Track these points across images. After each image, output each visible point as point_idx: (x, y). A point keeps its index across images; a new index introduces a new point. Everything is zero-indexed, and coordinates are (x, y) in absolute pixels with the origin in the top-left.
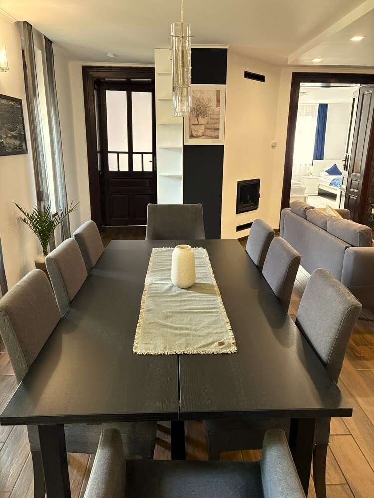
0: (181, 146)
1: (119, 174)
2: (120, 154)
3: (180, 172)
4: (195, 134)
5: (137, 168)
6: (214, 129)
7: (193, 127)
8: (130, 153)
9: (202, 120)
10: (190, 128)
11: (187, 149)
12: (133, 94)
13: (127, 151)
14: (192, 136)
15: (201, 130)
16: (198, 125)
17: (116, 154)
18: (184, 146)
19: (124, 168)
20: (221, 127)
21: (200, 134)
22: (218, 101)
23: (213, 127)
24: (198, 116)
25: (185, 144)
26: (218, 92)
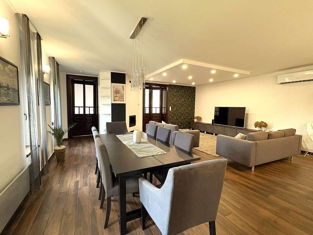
0: (110, 104)
1: (79, 115)
2: (80, 108)
3: (110, 112)
5: (87, 112)
6: (122, 98)
8: (84, 107)
9: (118, 95)
10: (114, 98)
11: (113, 105)
12: (86, 85)
13: (83, 106)
14: (114, 100)
15: (117, 98)
17: (78, 108)
18: (112, 104)
19: (82, 112)
20: (124, 97)
21: (117, 100)
22: (123, 89)
23: (121, 97)
24: (116, 94)
26: (123, 86)
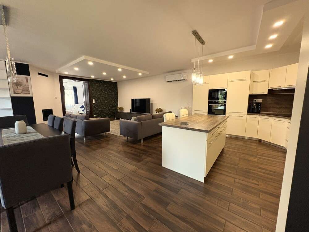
0: (9, 97)
3: (10, 107)
4: (16, 92)
7: (15, 90)
16: (18, 89)
21: (20, 92)
22: (27, 81)
23: (25, 90)
24: (17, 86)
25: (11, 96)
26: (27, 78)
